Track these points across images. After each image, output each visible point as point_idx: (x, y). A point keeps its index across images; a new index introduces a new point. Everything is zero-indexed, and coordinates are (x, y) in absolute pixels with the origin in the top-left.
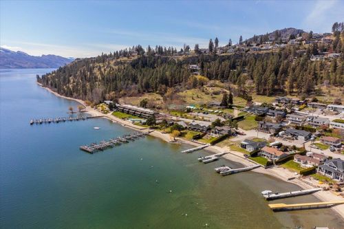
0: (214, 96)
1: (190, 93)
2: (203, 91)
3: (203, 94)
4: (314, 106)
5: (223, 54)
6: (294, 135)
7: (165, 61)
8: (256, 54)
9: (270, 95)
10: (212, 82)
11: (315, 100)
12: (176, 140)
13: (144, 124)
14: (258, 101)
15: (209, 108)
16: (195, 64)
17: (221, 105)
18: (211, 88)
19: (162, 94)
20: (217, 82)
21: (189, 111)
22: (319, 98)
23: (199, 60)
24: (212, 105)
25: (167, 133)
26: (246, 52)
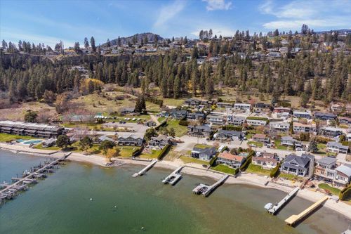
0: (118, 101)
1: (88, 99)
2: (104, 97)
3: (105, 99)
4: (222, 106)
5: (107, 55)
6: (228, 137)
7: (37, 61)
8: (143, 56)
9: (178, 97)
10: (108, 86)
11: (220, 101)
12: (112, 162)
13: (51, 145)
14: (171, 104)
15: (122, 115)
16: (78, 65)
17: (134, 111)
18: (111, 93)
19: (50, 103)
20: (115, 86)
21: (101, 122)
22: (222, 98)
23: (81, 61)
24: (125, 112)
25: (92, 153)
26: (133, 53)
